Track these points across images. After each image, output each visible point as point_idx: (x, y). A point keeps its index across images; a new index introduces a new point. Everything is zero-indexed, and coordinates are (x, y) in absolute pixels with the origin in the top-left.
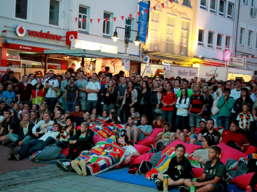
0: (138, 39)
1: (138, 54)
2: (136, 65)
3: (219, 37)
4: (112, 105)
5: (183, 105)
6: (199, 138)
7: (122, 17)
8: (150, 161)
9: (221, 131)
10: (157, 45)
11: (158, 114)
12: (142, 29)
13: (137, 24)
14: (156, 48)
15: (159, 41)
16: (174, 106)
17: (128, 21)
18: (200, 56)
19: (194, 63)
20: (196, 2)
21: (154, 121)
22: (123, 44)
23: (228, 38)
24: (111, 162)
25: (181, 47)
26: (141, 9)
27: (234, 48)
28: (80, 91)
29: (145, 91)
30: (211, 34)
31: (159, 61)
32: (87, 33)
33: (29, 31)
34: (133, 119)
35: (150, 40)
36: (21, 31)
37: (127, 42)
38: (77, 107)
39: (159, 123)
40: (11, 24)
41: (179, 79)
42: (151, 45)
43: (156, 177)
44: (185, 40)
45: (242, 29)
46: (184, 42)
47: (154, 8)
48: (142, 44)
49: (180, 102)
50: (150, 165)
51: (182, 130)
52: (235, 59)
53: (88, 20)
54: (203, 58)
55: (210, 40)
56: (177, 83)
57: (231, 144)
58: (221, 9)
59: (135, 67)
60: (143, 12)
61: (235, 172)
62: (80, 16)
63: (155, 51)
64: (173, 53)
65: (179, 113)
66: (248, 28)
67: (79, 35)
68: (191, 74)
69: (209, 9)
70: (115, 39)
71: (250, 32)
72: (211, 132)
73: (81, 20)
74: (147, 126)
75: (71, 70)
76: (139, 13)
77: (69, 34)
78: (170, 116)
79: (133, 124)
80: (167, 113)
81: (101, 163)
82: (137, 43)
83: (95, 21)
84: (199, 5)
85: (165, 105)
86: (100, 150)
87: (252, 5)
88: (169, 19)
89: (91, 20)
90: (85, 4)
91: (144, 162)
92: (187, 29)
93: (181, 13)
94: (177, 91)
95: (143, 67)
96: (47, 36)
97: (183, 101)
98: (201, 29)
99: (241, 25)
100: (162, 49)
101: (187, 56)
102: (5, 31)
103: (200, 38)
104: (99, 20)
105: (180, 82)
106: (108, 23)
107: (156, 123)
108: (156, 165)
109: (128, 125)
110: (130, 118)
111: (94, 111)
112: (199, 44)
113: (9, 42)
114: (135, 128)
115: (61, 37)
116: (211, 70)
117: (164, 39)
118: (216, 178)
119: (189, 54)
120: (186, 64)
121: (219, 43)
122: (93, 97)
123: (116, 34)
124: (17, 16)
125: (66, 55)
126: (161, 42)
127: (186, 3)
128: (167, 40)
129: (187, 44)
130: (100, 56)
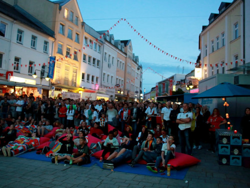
0: (48, 77)
1: (48, 85)
2: (46, 91)
3: (93, 77)
4: (30, 114)
5: (70, 114)
6: (78, 132)
7: (40, 65)
8: (49, 146)
9: (89, 128)
10: (59, 80)
11: (57, 119)
12: (51, 71)
13: (48, 69)
14: (59, 82)
16: (66, 114)
17: (43, 67)
19: (80, 91)
20: (81, 59)
21: (54, 123)
22: (40, 79)
23: (97, 78)
24: (26, 147)
25: (73, 82)
26: (50, 60)
27: (100, 83)
28: (11, 106)
29: (49, 106)
30: (88, 76)
31: (61, 89)
32: (19, 73)
34: (42, 122)
35: (56, 77)
37: (42, 78)
38: (9, 115)
39: (57, 124)
41: (69, 99)
42: (56, 80)
43: (51, 155)
44: (75, 78)
45: (104, 74)
46: (74, 79)
47: (58, 60)
48: (51, 80)
49: (69, 112)
50: (49, 149)
51: (69, 128)
52: (100, 89)
53: (19, 65)
54: (84, 88)
55: (88, 79)
56: (68, 101)
57: (94, 135)
58: (94, 63)
59: (46, 93)
60: (51, 62)
61: (95, 150)
62: (15, 63)
63: (58, 84)
64: (68, 85)
65: (68, 118)
66: (107, 73)
67: (14, 73)
68: (77, 96)
69: (87, 62)
70: (35, 76)
71: (108, 75)
72: (84, 128)
73: (16, 65)
74: (50, 126)
75: (7, 94)
76: (49, 63)
77: (8, 73)
78: (63, 120)
79: (42, 125)
80: (61, 118)
81: (20, 148)
82: (48, 79)
83: (24, 66)
84: (82, 60)
85: (61, 113)
86: (20, 141)
87: (109, 62)
88: (66, 67)
89: (22, 65)
90: (18, 56)
91: (46, 147)
92: (76, 72)
93: (72, 64)
94: (68, 106)
95: (50, 92)
97: (71, 111)
98: (83, 72)
99: (104, 72)
100: (62, 82)
101: (75, 86)
103: (83, 77)
104: (26, 66)
105: (69, 101)
106: (32, 67)
107: (55, 124)
108: (52, 148)
109: (39, 126)
110: (40, 122)
111: (20, 117)
112: (82, 80)
114: (43, 127)
115: (3, 74)
116: (88, 94)
117: (63, 77)
118: (84, 154)
119: (77, 86)
120: (75, 92)
121: (93, 80)
122: (19, 109)
123: (35, 74)
125: (5, 85)
126: (62, 79)
127: (76, 59)
128: (65, 78)
129: (76, 80)
130: (25, 86)
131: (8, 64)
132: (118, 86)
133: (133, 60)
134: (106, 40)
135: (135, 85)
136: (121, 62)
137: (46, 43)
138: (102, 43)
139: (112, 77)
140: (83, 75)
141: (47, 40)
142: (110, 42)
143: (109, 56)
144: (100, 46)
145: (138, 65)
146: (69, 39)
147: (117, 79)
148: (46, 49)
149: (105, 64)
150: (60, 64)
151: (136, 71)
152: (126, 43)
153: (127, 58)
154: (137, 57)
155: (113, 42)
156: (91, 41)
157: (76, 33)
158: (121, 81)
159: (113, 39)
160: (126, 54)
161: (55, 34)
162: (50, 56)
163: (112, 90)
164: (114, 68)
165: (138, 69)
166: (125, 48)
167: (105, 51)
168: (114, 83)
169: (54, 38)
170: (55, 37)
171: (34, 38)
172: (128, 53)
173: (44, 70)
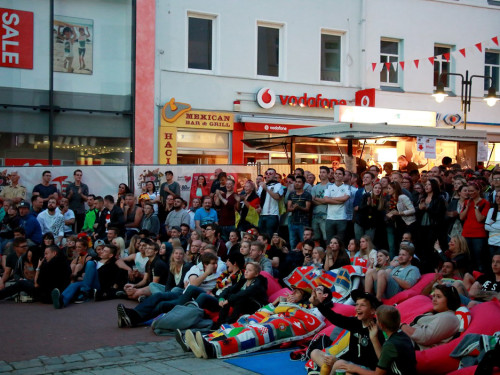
32: (400, 90)
33: (281, 97)
36: (267, 98)
40: (248, 88)
62: (383, 59)
77: (360, 94)
96: (317, 102)
102: (237, 102)
113: (245, 119)
115: (345, 102)
124: (260, 72)
130: (387, 134)
131: (360, 65)
173: (495, 70)
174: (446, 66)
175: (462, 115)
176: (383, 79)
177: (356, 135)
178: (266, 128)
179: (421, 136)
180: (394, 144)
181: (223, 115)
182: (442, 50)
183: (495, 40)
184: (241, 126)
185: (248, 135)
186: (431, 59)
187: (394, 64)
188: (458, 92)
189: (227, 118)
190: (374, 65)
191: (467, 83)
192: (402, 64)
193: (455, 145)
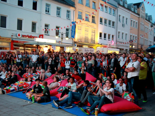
1: (72, 43)
3: (109, 35)
7: (65, 27)
10: (81, 39)
12: (73, 33)
13: (71, 31)
14: (79, 41)
15: (82, 37)
17: (67, 30)
18: (100, 44)
19: (98, 46)
20: (98, 22)
23: (113, 36)
24: (17, 88)
25: (92, 40)
27: (116, 40)
30: (105, 35)
31: (82, 46)
32: (49, 35)
33: (22, 35)
35: (77, 37)
36: (19, 35)
37: (62, 38)
40: (15, 33)
42: (78, 39)
44: (93, 37)
48: (74, 39)
54: (101, 44)
55: (105, 37)
58: (109, 24)
62: (45, 29)
63: (79, 42)
64: (88, 42)
66: (121, 32)
67: (44, 36)
69: (104, 24)
71: (123, 33)
82: (67, 39)
87: (123, 22)
88: (86, 28)
90: (47, 23)
92: (94, 33)
93: (91, 26)
96: (31, 37)
98: (101, 32)
99: (119, 30)
100: (83, 41)
101: (95, 43)
102: (12, 36)
103: (100, 36)
112: (100, 38)
113: (14, 40)
115: (37, 37)
119: (96, 43)
121: (109, 38)
124: (18, 29)
126: (82, 38)
127: (93, 22)
128: (85, 37)
129: (94, 38)
130: (45, 44)
131: (40, 29)
132: (131, 41)
133: (146, 19)
134: (119, 4)
135: (149, 40)
136: (134, 22)
137: (68, 12)
138: (116, 7)
139: (126, 34)
140: (101, 34)
141: (69, 9)
142: (123, 6)
143: (123, 17)
144: (114, 10)
145: (151, 23)
146: (87, 7)
147: (131, 36)
148: (68, 16)
149: (120, 24)
150: (81, 27)
151: (150, 28)
152: (138, 5)
153: (140, 18)
154: (151, 16)
155: (126, 6)
156: (106, 7)
157: (93, 2)
158: (135, 38)
159: (126, 3)
160: (139, 15)
161: (75, 5)
162: (72, 21)
163: (127, 45)
164: (128, 26)
165: (152, 26)
166: (138, 9)
167: (119, 14)
168: (128, 39)
169: (74, 7)
170: (76, 7)
171: (58, 9)
172: (141, 14)
173: (68, 32)
174: (58, 31)
175: (61, 41)
176: (45, 32)
177: (39, 44)
178: (19, 42)
179: (53, 45)
180: (47, 47)
181: (9, 38)
182: (58, 28)
183: (68, 26)
184: (13, 41)
185: (15, 43)
186: (55, 29)
187: (48, 30)
188: (61, 36)
189: (10, 39)
190: (43, 30)
191: (62, 35)
192: (49, 30)
193: (60, 47)
